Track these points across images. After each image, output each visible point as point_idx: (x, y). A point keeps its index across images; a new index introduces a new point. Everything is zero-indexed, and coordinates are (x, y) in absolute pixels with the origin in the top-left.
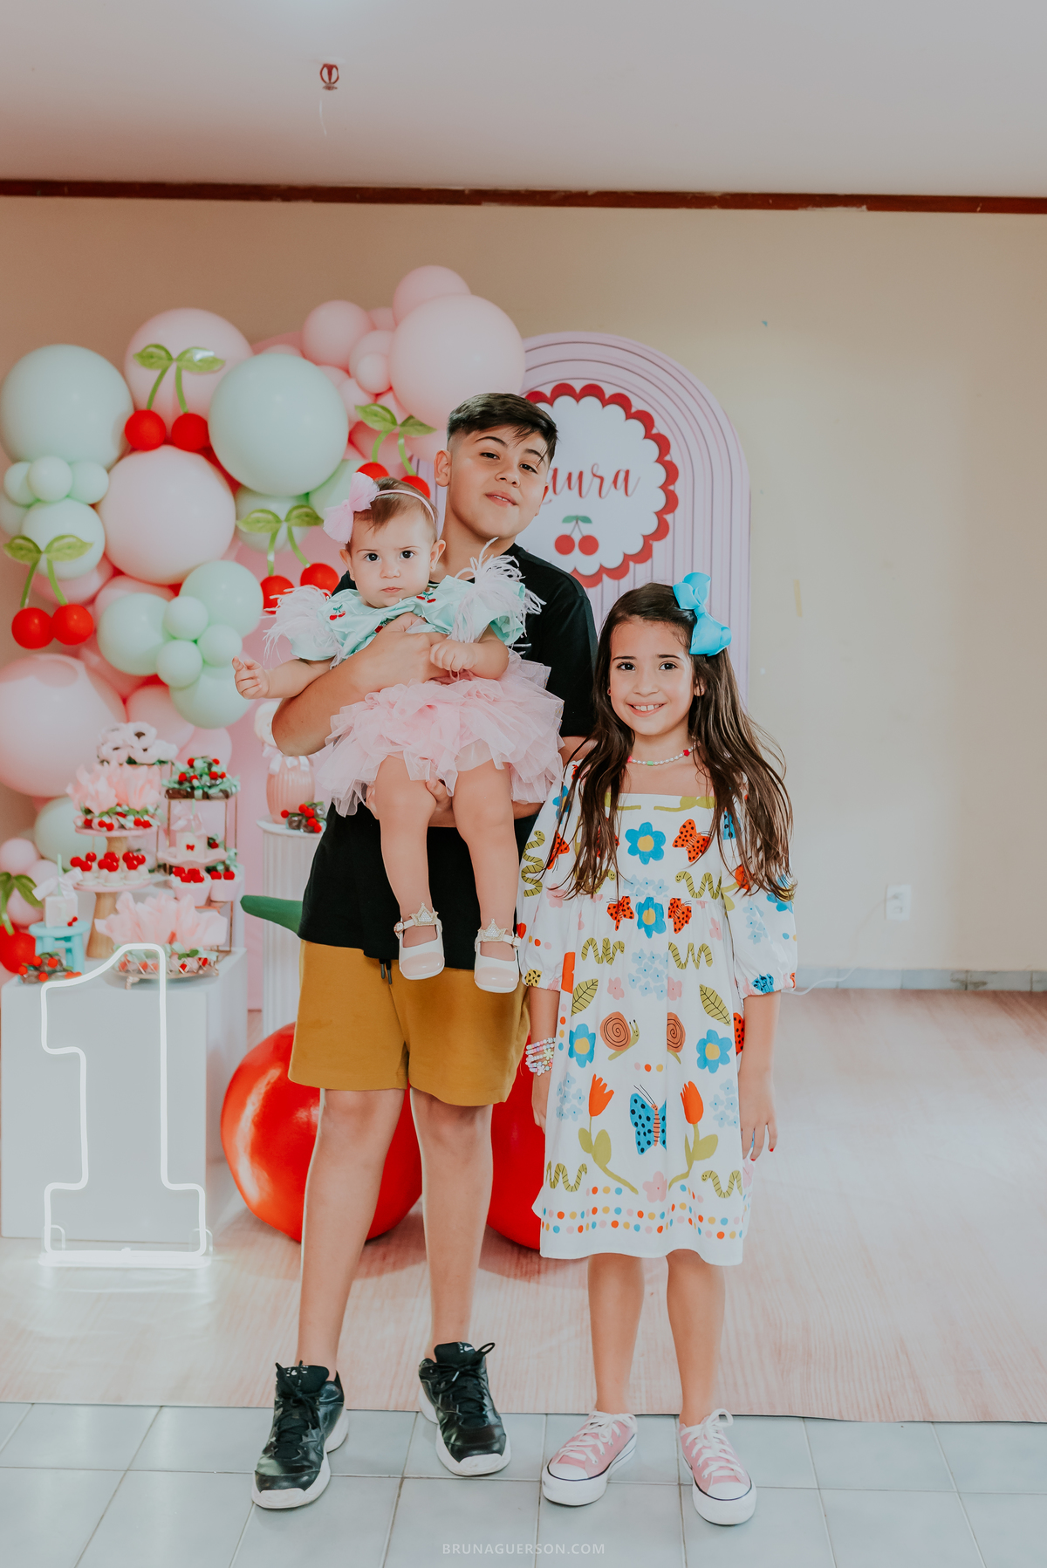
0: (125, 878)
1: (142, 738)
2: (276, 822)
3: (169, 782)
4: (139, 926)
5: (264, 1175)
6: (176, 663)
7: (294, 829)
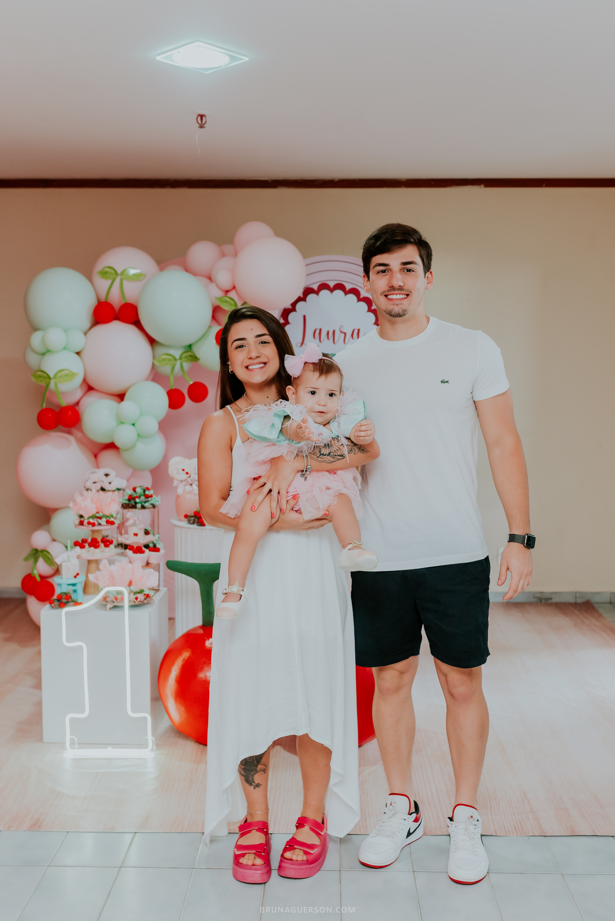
0: (103, 551)
1: (108, 477)
2: (181, 520)
3: (123, 500)
4: (112, 578)
5: (183, 709)
6: (123, 437)
7: (191, 524)
